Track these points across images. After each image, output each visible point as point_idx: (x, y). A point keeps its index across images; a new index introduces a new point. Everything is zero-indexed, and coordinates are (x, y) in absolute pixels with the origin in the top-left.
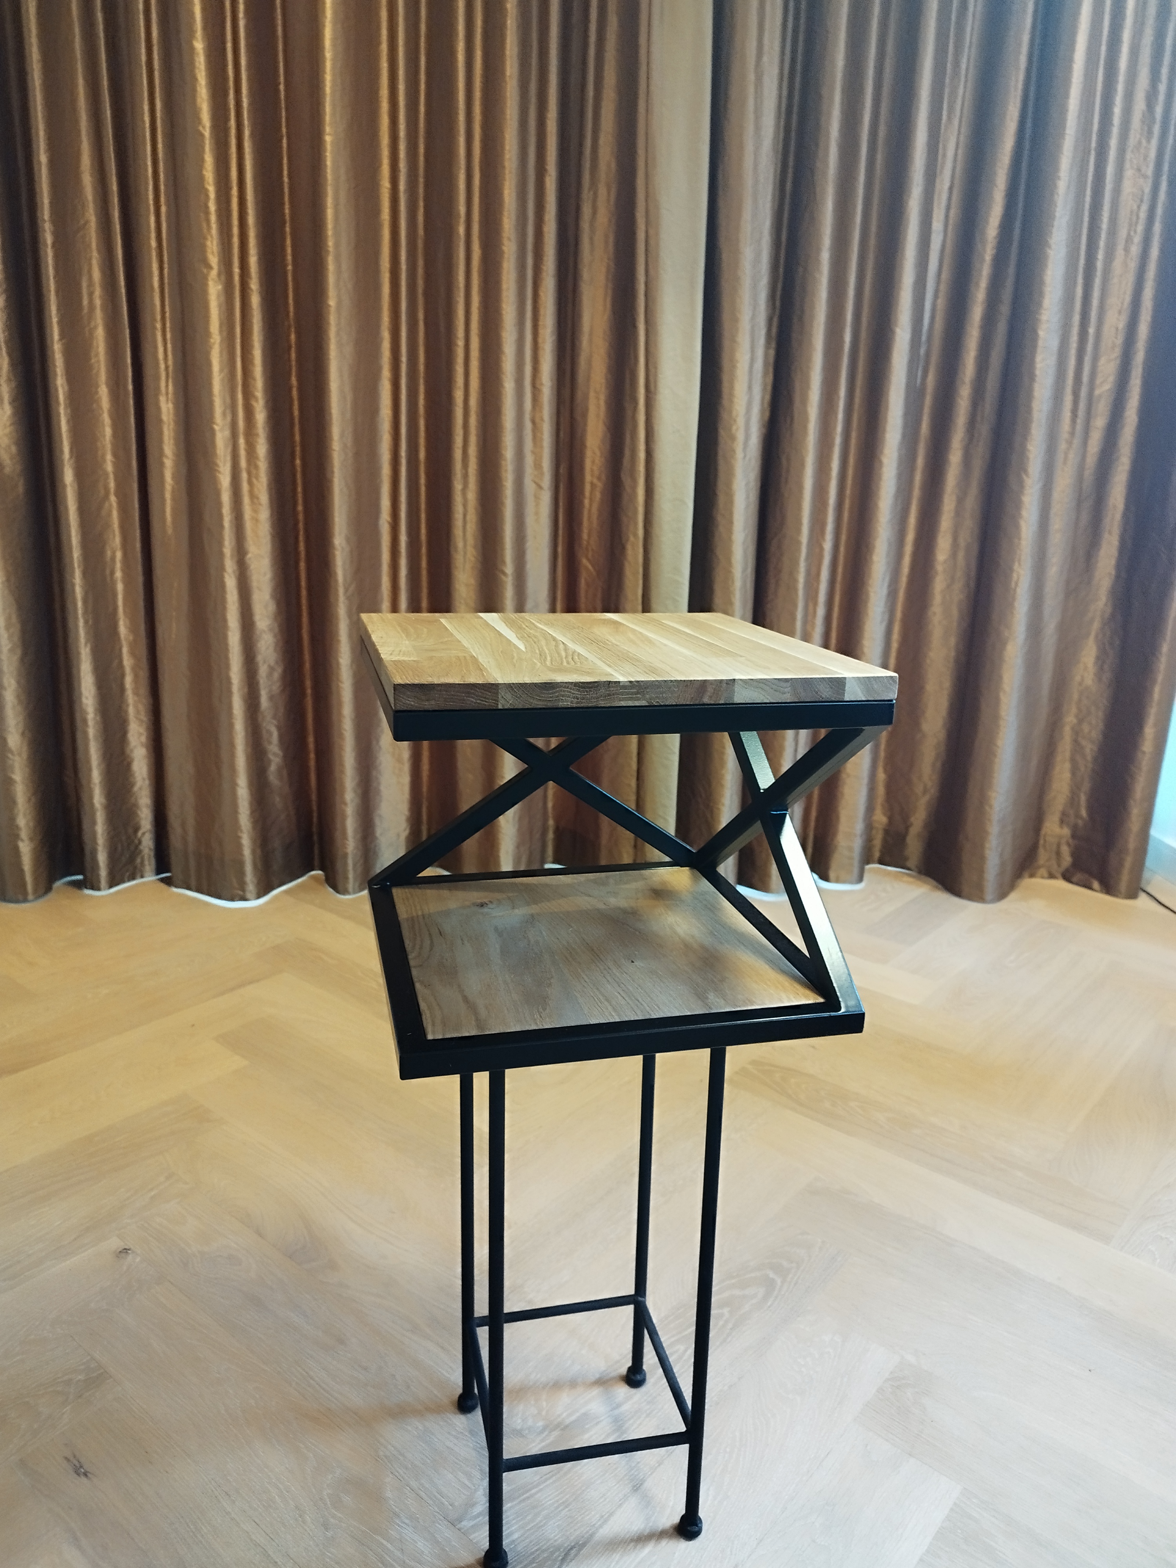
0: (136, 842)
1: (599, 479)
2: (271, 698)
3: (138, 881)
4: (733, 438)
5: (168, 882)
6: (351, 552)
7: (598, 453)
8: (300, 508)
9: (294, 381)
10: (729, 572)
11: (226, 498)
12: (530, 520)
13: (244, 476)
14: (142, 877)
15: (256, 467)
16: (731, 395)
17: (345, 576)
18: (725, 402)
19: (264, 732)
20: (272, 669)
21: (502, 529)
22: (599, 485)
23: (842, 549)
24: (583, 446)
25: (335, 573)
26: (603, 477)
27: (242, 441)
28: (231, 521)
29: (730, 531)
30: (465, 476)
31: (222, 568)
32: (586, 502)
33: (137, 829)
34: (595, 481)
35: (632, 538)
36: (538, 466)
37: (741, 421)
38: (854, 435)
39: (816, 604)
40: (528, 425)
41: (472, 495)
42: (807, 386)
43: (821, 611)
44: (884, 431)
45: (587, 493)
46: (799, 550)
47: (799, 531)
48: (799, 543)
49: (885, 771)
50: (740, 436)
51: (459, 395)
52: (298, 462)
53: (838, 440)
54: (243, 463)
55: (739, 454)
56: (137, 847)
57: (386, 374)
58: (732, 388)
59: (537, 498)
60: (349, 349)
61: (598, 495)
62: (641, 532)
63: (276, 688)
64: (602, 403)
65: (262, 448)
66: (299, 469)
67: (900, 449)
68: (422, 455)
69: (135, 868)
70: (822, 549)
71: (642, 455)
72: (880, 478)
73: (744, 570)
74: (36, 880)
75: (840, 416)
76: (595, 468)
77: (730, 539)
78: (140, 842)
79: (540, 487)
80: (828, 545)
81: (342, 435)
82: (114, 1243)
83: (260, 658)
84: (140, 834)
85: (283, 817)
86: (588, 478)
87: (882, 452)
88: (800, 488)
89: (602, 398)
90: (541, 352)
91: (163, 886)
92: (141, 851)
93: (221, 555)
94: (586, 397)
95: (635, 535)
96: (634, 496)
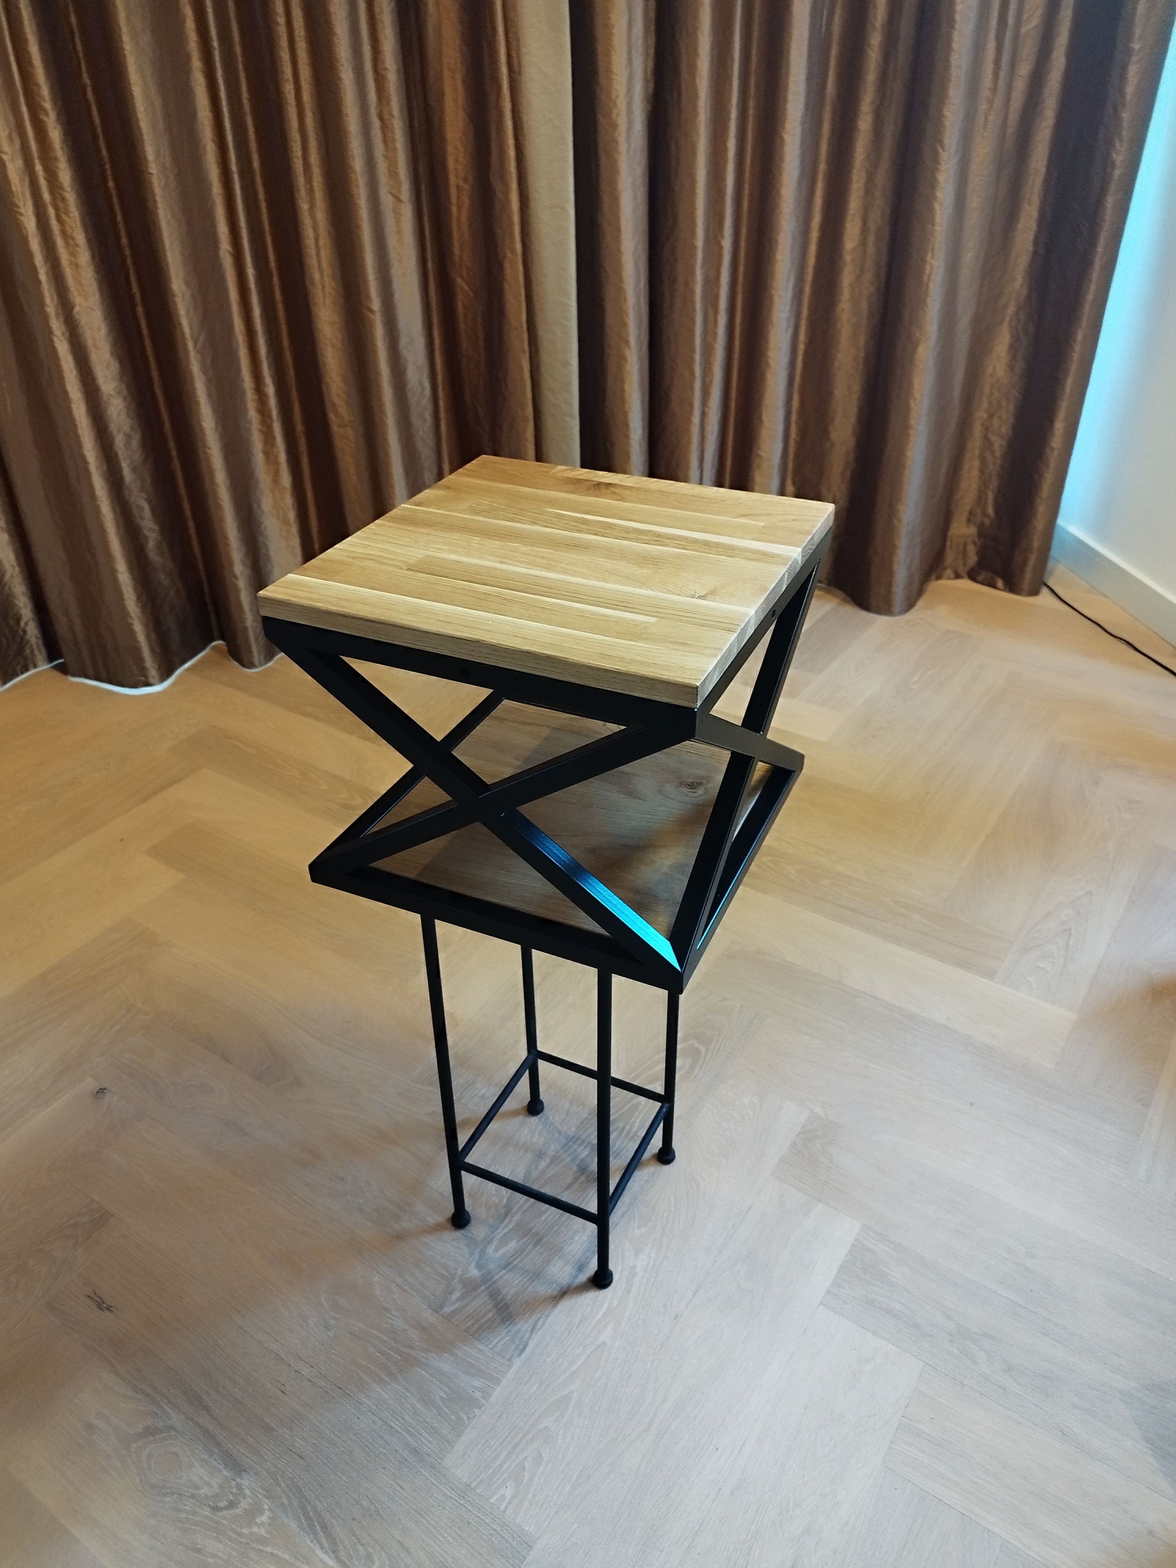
0: (21, 632)
1: (465, 180)
2: (134, 470)
3: (32, 672)
4: (615, 126)
5: (63, 669)
6: (193, 295)
7: (461, 148)
8: (124, 241)
9: (86, 80)
10: (620, 289)
11: (35, 244)
12: (392, 241)
13: (51, 211)
14: (35, 666)
15: (64, 200)
16: (609, 70)
17: (191, 326)
18: (602, 80)
19: (134, 508)
20: (128, 437)
21: (363, 259)
22: (467, 188)
23: (743, 244)
24: (443, 139)
25: (180, 324)
26: (470, 178)
27: (39, 168)
28: (47, 274)
29: (618, 239)
30: (311, 192)
31: (49, 332)
32: (454, 209)
33: (18, 620)
34: (461, 183)
35: (509, 255)
36: (393, 174)
37: (621, 104)
38: (751, 103)
39: (716, 311)
40: (376, 123)
41: (321, 215)
42: (694, 53)
43: (722, 320)
44: (785, 100)
45: (454, 199)
46: (693, 256)
47: (693, 233)
48: (694, 247)
49: (794, 484)
50: (622, 122)
51: (289, 89)
52: (111, 184)
53: (734, 114)
54: (47, 196)
55: (623, 146)
56: (22, 638)
57: (196, 63)
58: (609, 62)
59: (397, 213)
60: (146, 38)
61: (466, 201)
62: (518, 247)
63: (138, 457)
64: (459, 84)
65: (65, 176)
66: (114, 192)
67: (803, 123)
68: (256, 164)
69: (26, 659)
70: (720, 247)
71: (512, 153)
72: (782, 160)
73: (637, 284)
76: (459, 167)
77: (619, 250)
78: (25, 632)
79: (399, 200)
80: (727, 243)
81: (158, 154)
82: (89, 1084)
83: (113, 427)
84: (22, 624)
85: (172, 593)
86: (453, 180)
87: (783, 127)
88: (693, 182)
89: (459, 77)
90: (379, 27)
91: (57, 675)
92: (28, 642)
93: (45, 317)
94: (440, 77)
95: (513, 251)
96: (507, 200)
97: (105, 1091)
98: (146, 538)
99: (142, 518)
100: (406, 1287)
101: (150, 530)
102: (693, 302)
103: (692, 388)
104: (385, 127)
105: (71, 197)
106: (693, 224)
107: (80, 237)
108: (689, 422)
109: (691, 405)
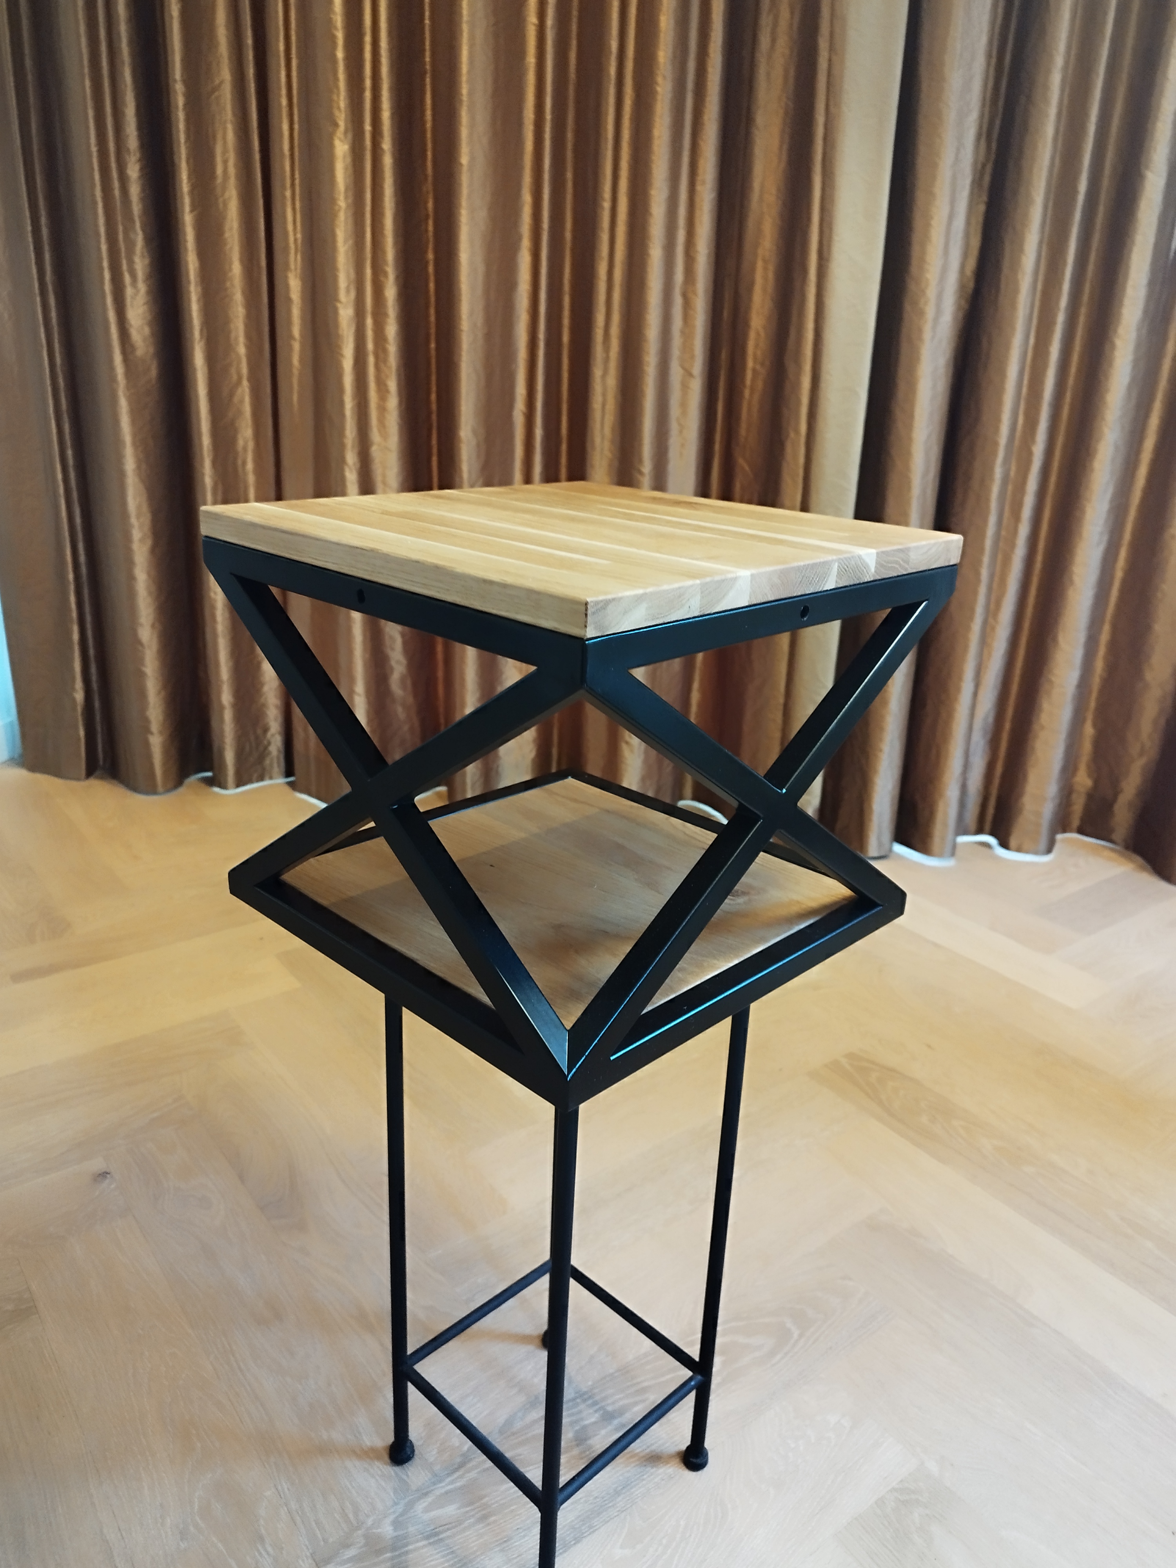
0: (265, 742)
1: (762, 364)
3: (266, 783)
4: (921, 313)
5: (293, 786)
6: (478, 445)
7: (762, 334)
8: (433, 397)
9: (431, 256)
10: (905, 477)
11: (348, 383)
12: (675, 411)
13: (371, 360)
14: (271, 778)
15: (385, 351)
16: (922, 260)
17: (470, 472)
18: (914, 269)
19: (387, 637)
21: (641, 423)
22: (763, 371)
23: (1058, 454)
24: (747, 325)
25: (460, 469)
26: (767, 363)
27: (369, 321)
28: (352, 408)
29: (909, 427)
30: (607, 359)
31: (342, 461)
32: (747, 393)
33: (266, 730)
34: (758, 367)
35: (792, 435)
36: (687, 347)
37: (931, 293)
38: (1083, 311)
40: (678, 300)
41: (612, 381)
42: (1019, 249)
43: (1024, 530)
44: (1121, 304)
45: (748, 382)
46: (995, 453)
47: (997, 429)
48: (996, 444)
49: (1095, 725)
50: (930, 311)
51: (602, 266)
52: (433, 345)
53: (1061, 318)
54: (370, 346)
55: (927, 334)
56: (266, 748)
57: (526, 243)
58: (923, 252)
59: (685, 387)
60: (482, 214)
61: (760, 384)
62: (803, 428)
64: (771, 275)
65: (392, 329)
66: (433, 353)
67: (1139, 330)
68: (566, 338)
69: (264, 769)
70: (1030, 454)
71: (809, 335)
72: (1110, 365)
73: (925, 477)
74: (165, 773)
75: (1066, 287)
76: (759, 353)
77: (910, 439)
78: (269, 743)
79: (691, 375)
80: (1038, 451)
81: (471, 314)
82: (97, 1164)
84: (269, 735)
86: (750, 364)
87: (1115, 331)
88: (1002, 376)
89: (771, 268)
90: (698, 213)
91: (288, 789)
92: (270, 753)
93: (342, 447)
94: (752, 268)
95: (797, 432)
96: (797, 385)
97: (108, 1176)
98: (392, 669)
99: (393, 649)
100: (298, 1519)
101: (398, 662)
102: (988, 500)
103: (975, 593)
104: (687, 304)
105: (393, 348)
106: (998, 420)
107: (392, 385)
108: (968, 628)
109: (972, 610)
